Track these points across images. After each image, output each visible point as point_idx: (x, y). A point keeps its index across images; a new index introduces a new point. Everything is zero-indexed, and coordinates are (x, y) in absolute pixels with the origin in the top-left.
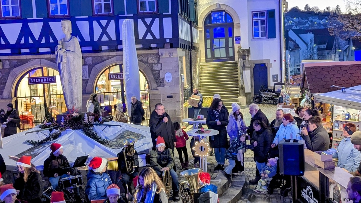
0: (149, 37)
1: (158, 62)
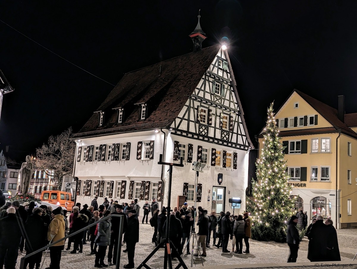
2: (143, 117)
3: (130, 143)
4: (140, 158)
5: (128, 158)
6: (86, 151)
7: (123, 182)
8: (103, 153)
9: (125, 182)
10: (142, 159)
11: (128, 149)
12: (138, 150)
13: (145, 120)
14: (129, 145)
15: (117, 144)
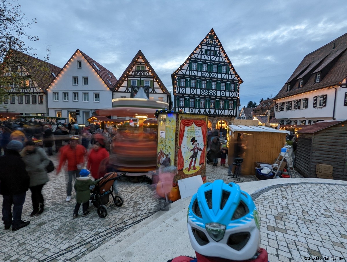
0: (231, 114)
1: (231, 120)
2: (318, 81)
3: (308, 98)
4: (316, 106)
5: (306, 107)
6: (280, 105)
7: (303, 121)
8: (291, 105)
9: (305, 121)
10: (317, 107)
11: (306, 102)
12: (314, 101)
13: (319, 82)
14: (307, 100)
15: (299, 100)
